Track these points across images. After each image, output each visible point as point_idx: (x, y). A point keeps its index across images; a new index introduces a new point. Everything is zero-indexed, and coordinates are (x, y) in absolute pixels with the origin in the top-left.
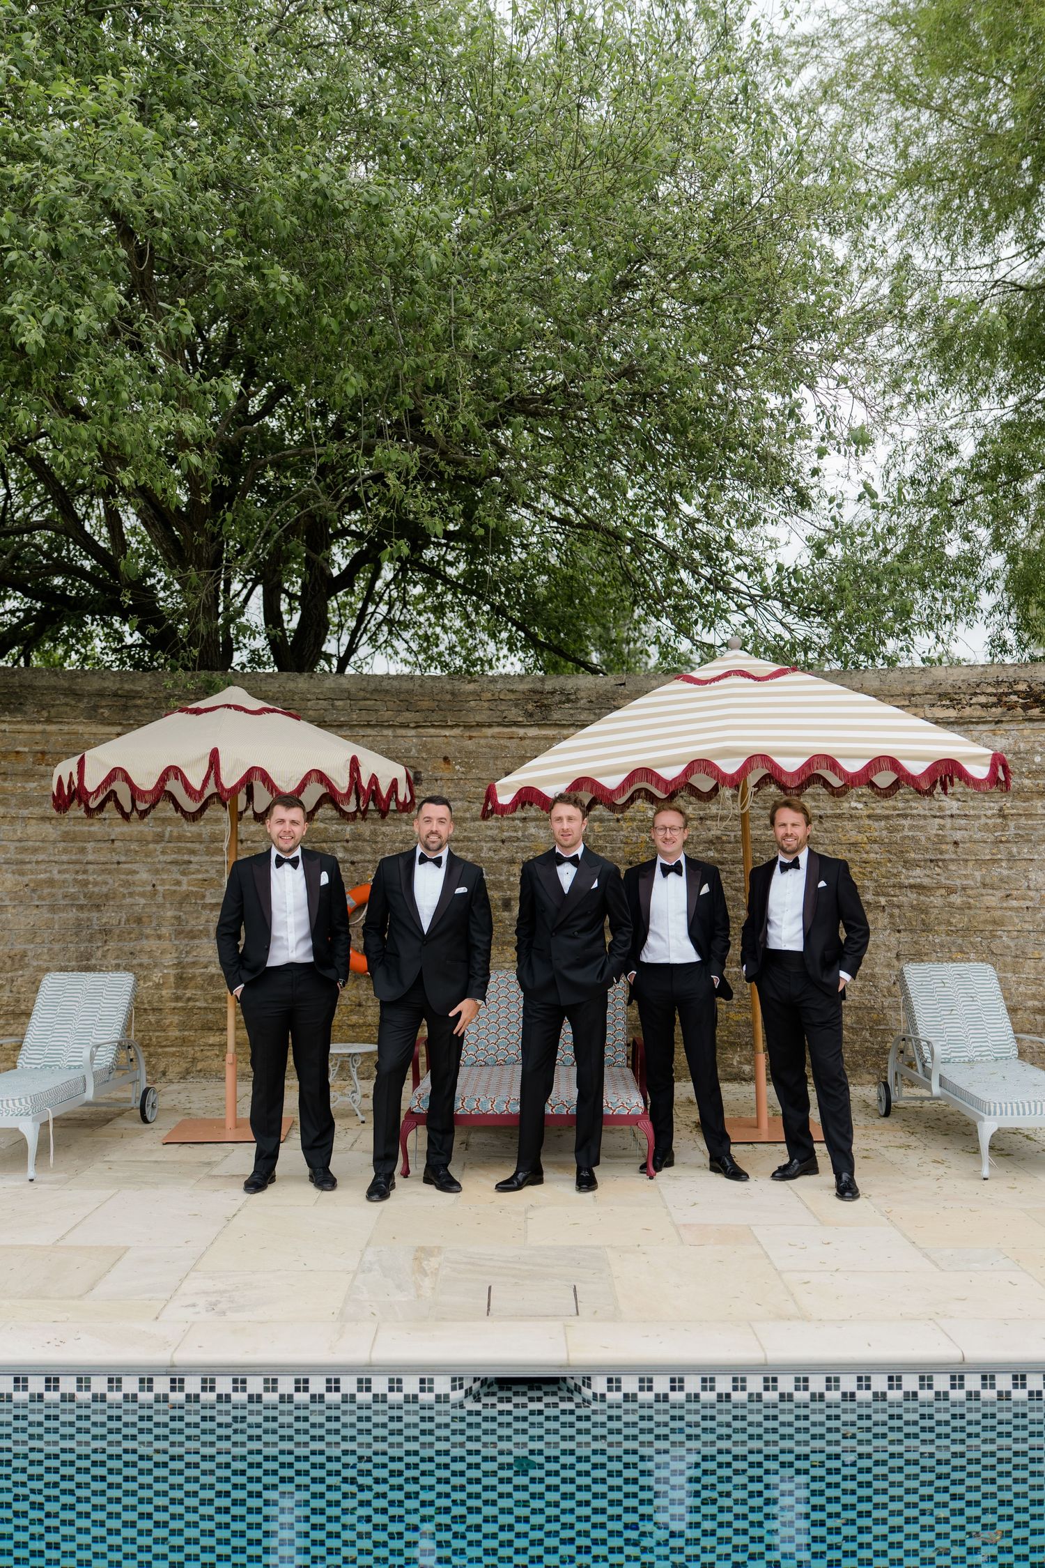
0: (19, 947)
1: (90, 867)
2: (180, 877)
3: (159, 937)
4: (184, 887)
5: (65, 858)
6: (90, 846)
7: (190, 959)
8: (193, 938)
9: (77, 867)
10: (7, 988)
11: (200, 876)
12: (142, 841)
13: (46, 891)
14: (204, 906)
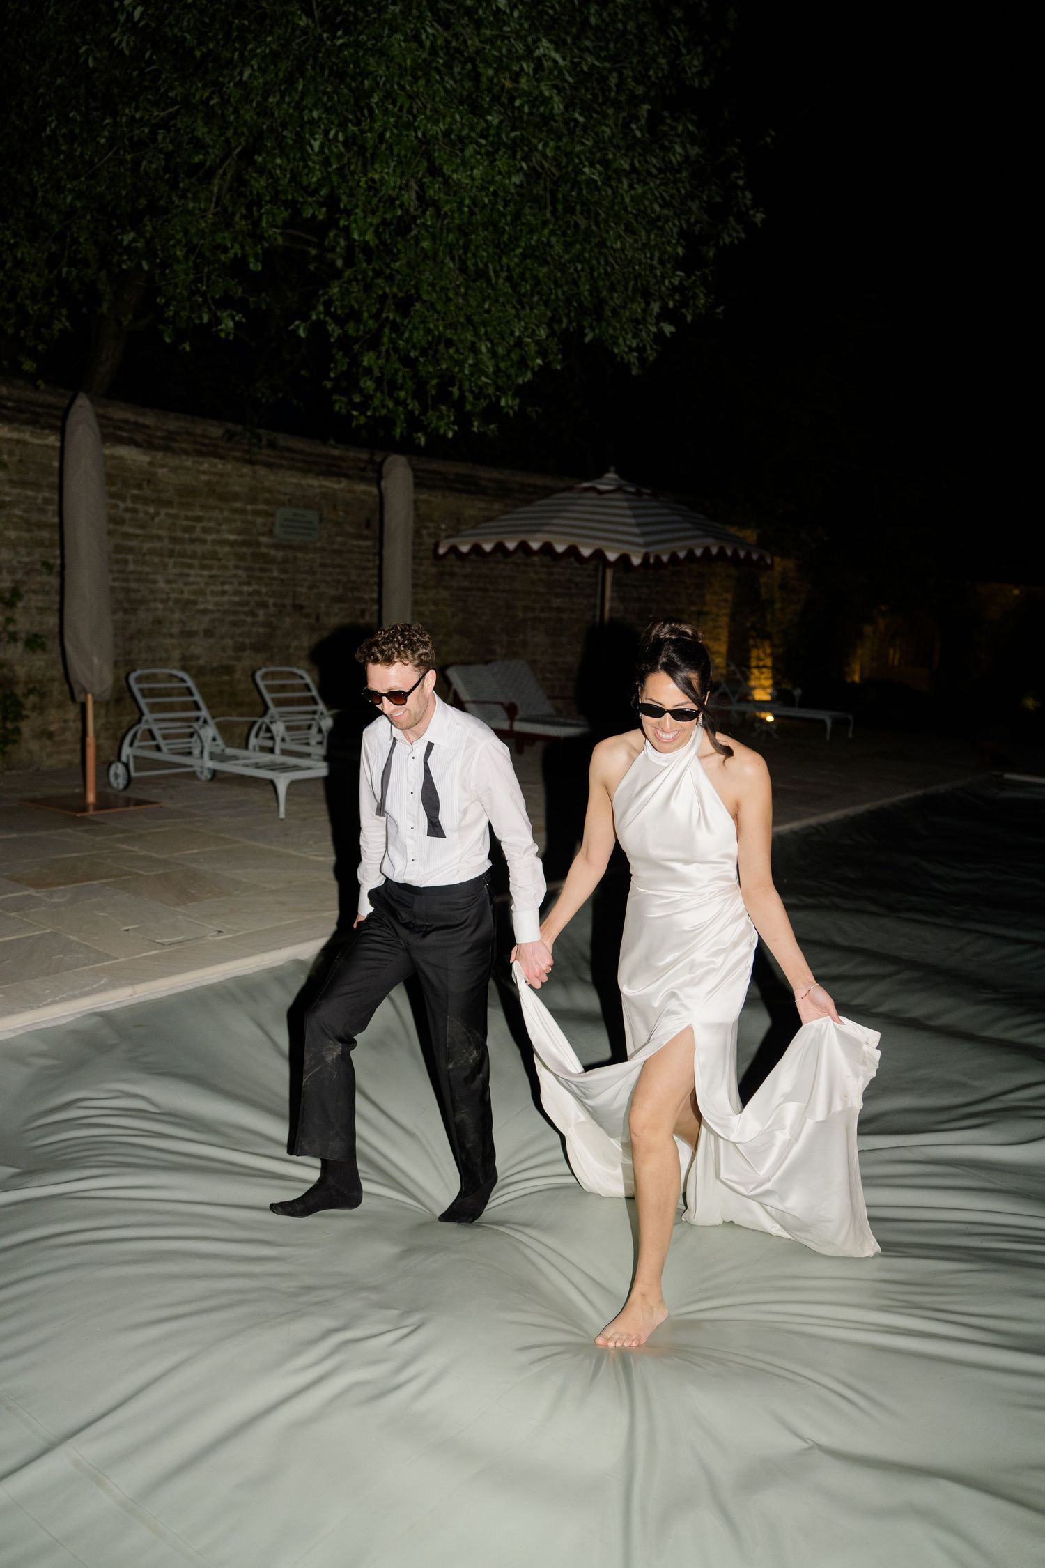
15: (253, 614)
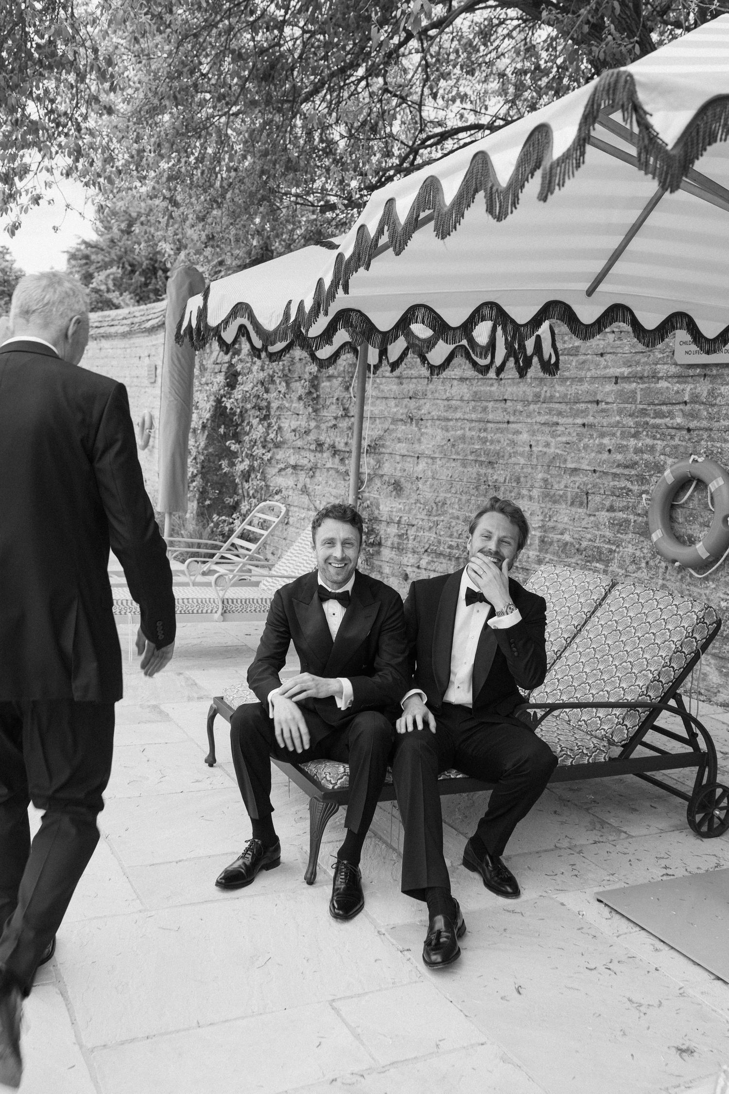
0: (442, 495)
1: (490, 425)
2: (549, 439)
3: (531, 498)
4: (552, 450)
5: (474, 416)
6: (490, 405)
7: (551, 524)
8: (555, 502)
9: (482, 425)
10: (434, 529)
11: (564, 439)
12: (526, 402)
13: (461, 446)
14: (566, 470)
15: (642, 479)
